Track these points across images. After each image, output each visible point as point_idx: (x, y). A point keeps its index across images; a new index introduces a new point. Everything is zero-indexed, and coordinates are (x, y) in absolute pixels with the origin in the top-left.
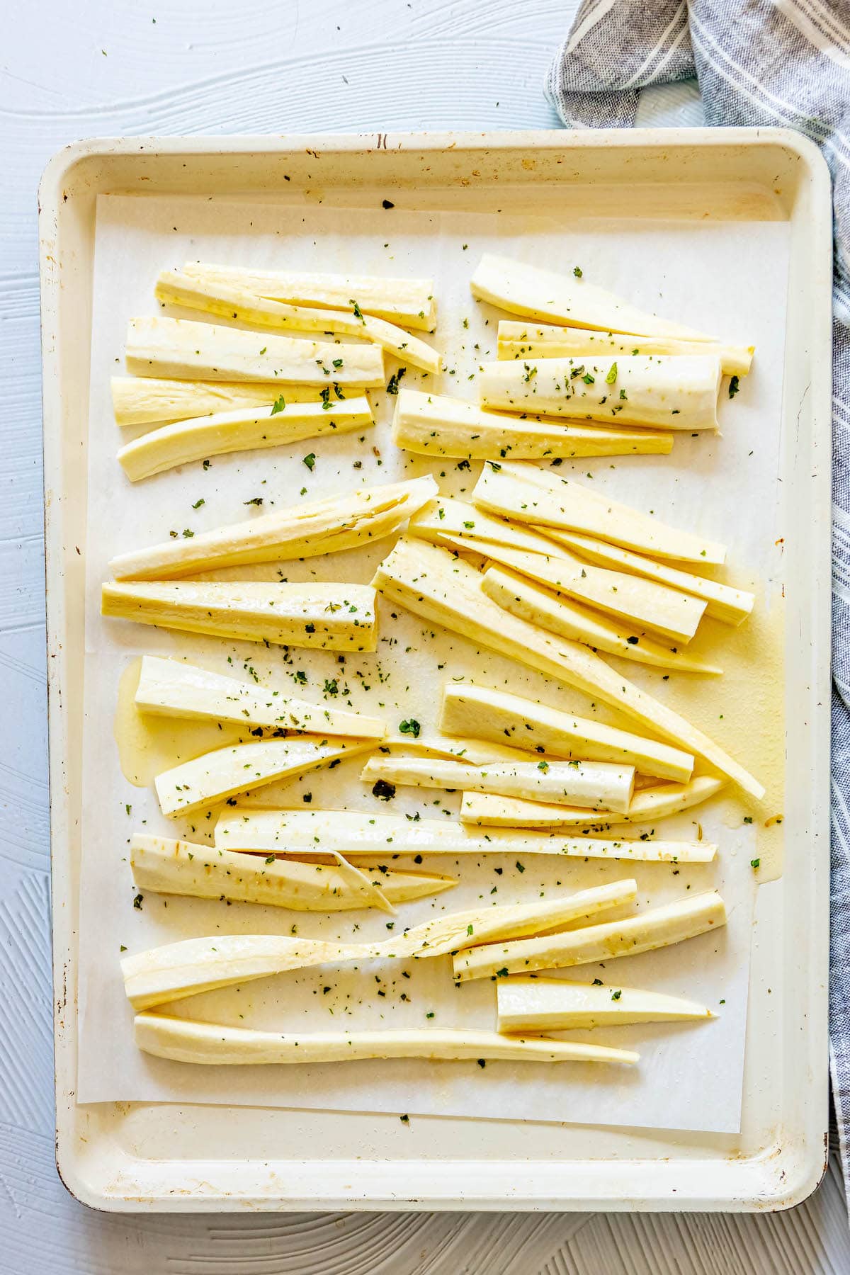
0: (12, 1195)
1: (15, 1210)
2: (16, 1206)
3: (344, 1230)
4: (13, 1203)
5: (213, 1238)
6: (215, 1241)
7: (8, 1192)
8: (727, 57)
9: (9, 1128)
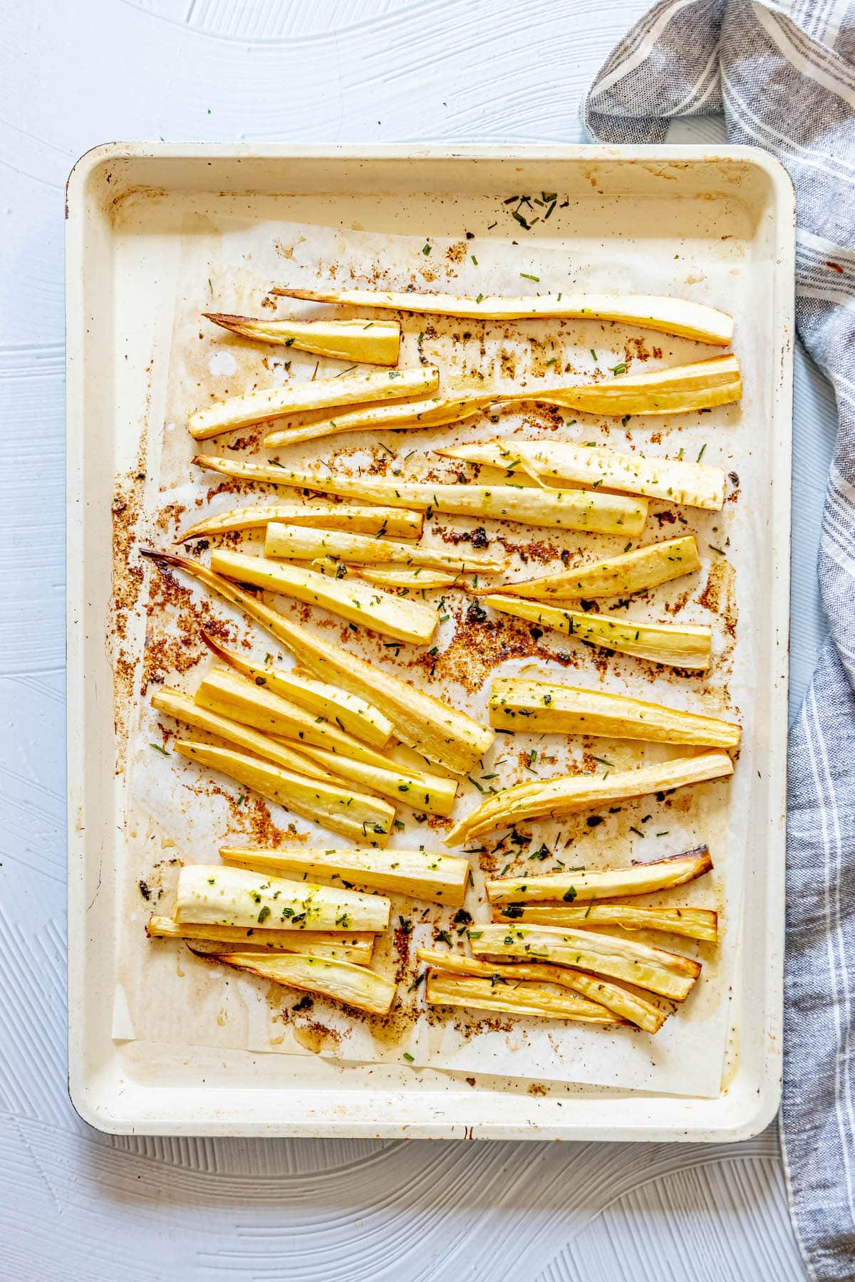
0: (54, 1191)
1: (57, 1205)
2: (57, 1201)
3: (361, 1230)
4: (55, 1199)
5: (240, 1235)
6: (242, 1238)
7: (50, 1189)
8: (756, 119)
9: (52, 1129)
